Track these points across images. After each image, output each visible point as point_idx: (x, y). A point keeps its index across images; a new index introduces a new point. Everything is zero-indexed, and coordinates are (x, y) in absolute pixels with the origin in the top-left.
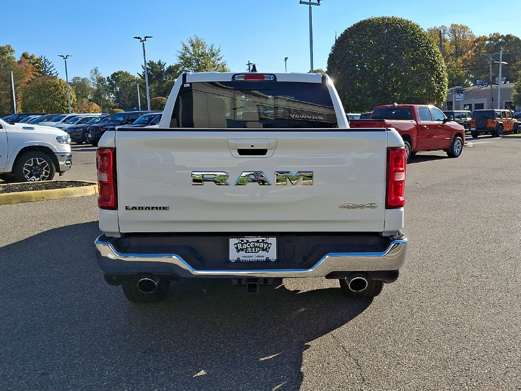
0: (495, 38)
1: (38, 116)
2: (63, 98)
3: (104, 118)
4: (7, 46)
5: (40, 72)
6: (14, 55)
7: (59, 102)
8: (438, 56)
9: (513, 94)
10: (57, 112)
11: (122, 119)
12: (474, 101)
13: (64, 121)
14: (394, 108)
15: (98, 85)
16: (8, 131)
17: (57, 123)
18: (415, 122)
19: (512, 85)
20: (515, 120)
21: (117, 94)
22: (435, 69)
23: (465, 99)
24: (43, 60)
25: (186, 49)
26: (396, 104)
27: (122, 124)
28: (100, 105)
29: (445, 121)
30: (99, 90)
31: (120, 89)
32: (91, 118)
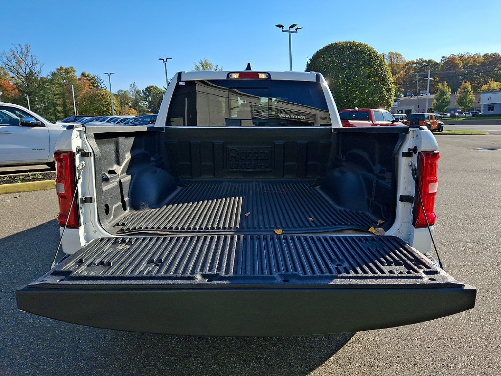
0: (420, 62)
1: (89, 118)
2: (108, 104)
3: (136, 119)
4: (71, 67)
5: (94, 86)
6: (76, 74)
7: (105, 107)
8: (388, 72)
9: (434, 102)
10: (104, 115)
11: (149, 120)
12: (405, 108)
13: (108, 122)
14: (355, 112)
15: (136, 96)
16: (50, 128)
17: (103, 122)
18: (371, 122)
19: (433, 96)
20: (439, 122)
21: (150, 102)
22: (386, 82)
23: (398, 106)
24: (96, 78)
25: (198, 68)
26: (357, 108)
27: (149, 124)
28: (137, 110)
29: (393, 122)
30: (136, 99)
31: (151, 98)
32: (127, 119)
